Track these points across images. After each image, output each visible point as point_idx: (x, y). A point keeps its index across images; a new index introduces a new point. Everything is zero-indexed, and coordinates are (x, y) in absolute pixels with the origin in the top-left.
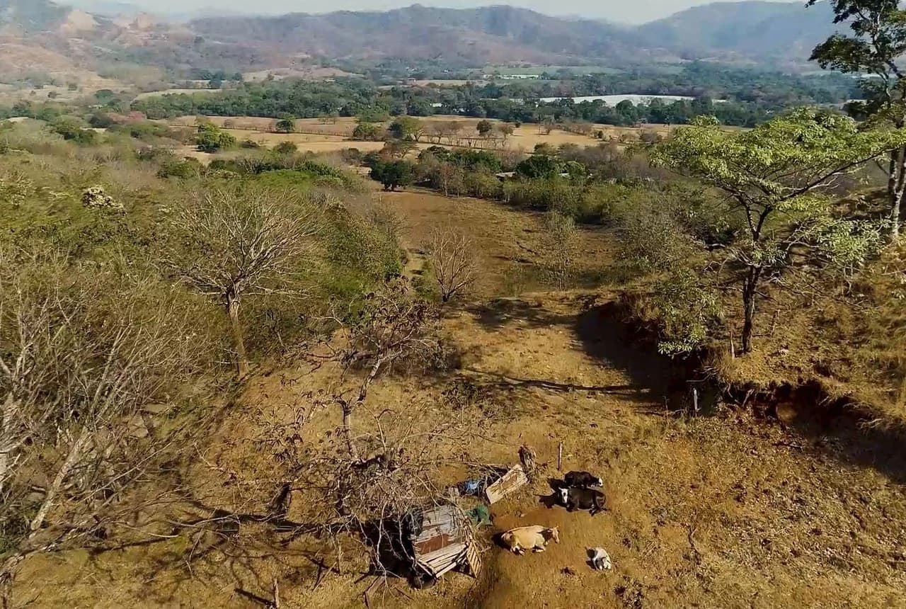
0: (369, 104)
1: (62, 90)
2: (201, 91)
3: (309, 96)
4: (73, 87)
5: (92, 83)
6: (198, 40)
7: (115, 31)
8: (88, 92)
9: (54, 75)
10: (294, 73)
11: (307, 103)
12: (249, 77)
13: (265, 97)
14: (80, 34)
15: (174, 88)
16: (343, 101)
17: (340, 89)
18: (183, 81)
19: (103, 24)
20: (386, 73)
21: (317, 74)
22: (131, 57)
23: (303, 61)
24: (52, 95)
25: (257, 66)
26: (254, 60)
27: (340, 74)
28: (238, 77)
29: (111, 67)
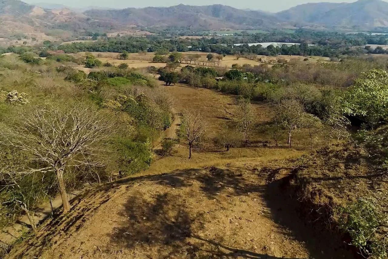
0: (161, 47)
1: (30, 41)
2: (89, 41)
3: (135, 43)
4: (34, 39)
5: (42, 37)
6: (88, 19)
7: (52, 16)
8: (40, 42)
9: (26, 34)
10: (129, 33)
11: (134, 47)
12: (109, 35)
13: (116, 44)
14: (38, 17)
15: (77, 40)
16: (149, 46)
17: (148, 41)
18: (81, 37)
19: (48, 12)
20: (168, 33)
21: (138, 34)
22: (60, 27)
23: (133, 28)
24: (25, 43)
25: (113, 31)
26: (112, 28)
27: (148, 33)
28: (105, 35)
29: (50, 31)
